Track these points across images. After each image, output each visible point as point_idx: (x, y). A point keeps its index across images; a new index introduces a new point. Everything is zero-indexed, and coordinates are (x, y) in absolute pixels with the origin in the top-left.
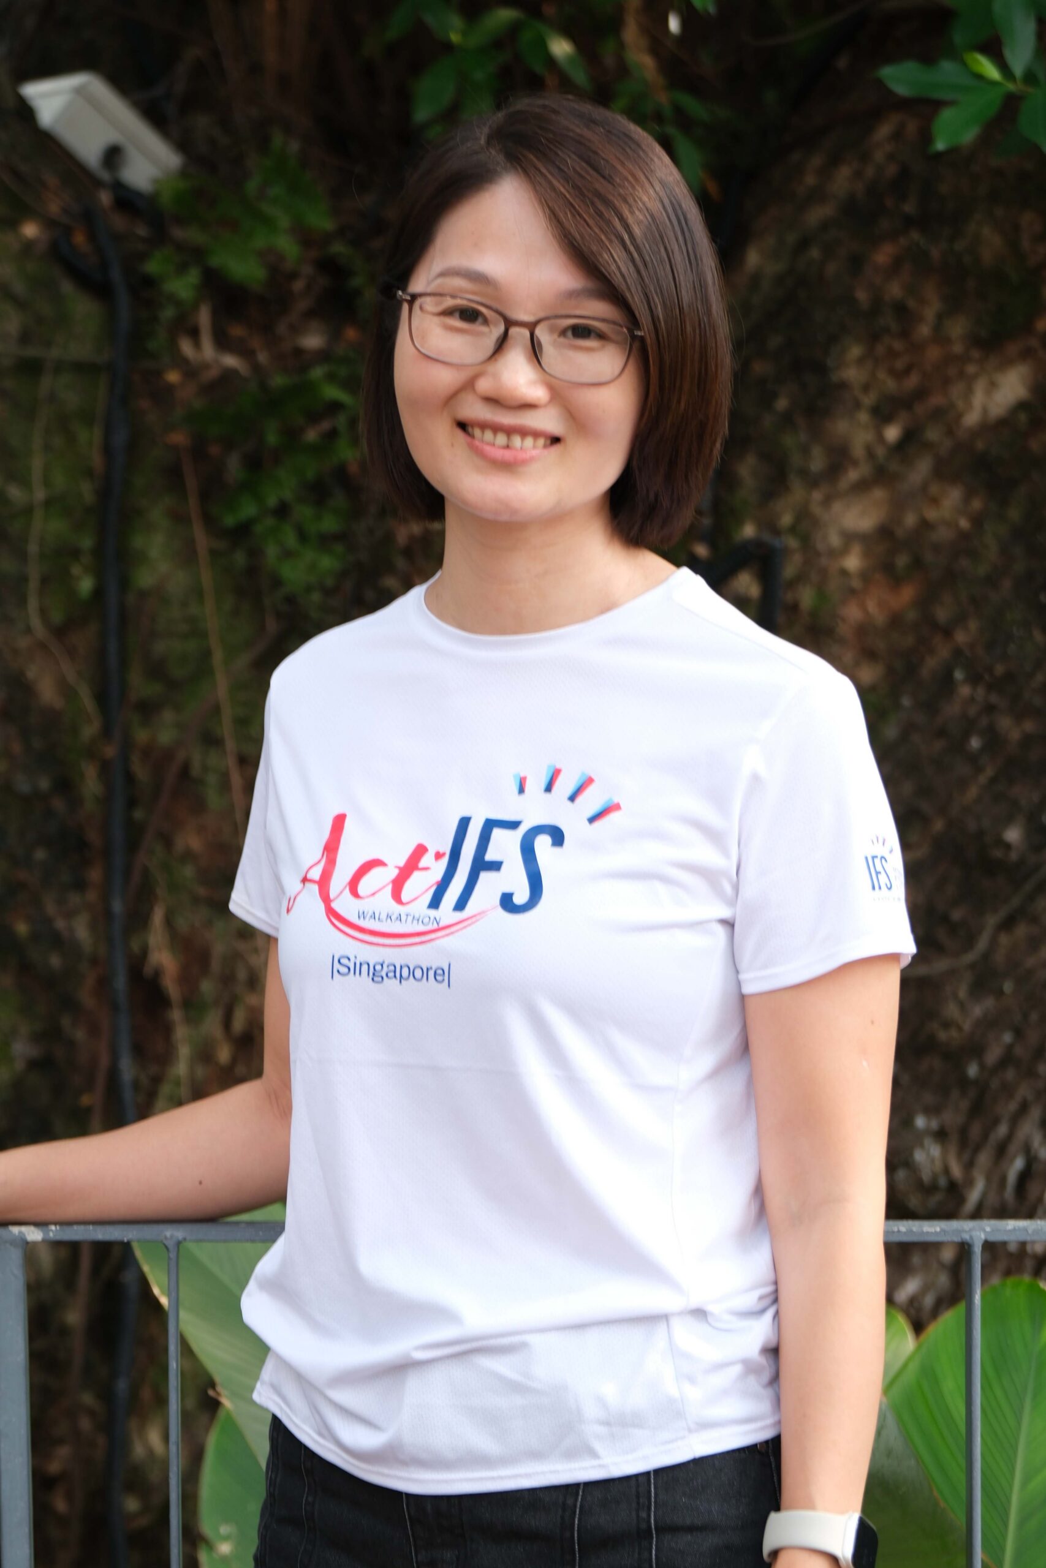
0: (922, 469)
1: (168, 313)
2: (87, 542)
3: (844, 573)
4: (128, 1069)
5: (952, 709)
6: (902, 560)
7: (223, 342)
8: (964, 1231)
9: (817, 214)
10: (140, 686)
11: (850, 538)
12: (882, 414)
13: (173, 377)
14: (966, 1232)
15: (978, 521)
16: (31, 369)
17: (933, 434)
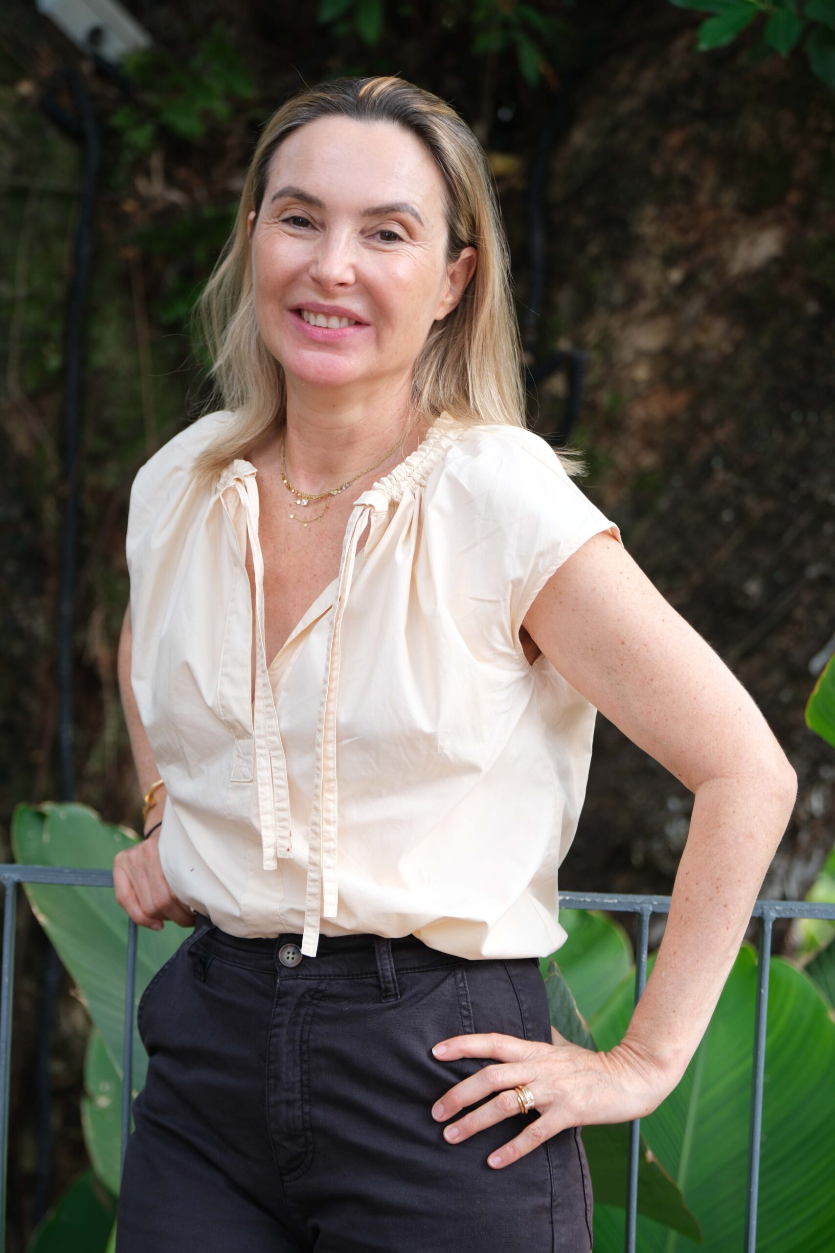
0: (696, 305)
1: (128, 157)
2: (56, 328)
3: (634, 382)
4: (68, 734)
5: (710, 490)
6: (678, 374)
7: (170, 181)
8: (636, 903)
9: (627, 106)
10: (92, 442)
11: (641, 354)
12: (669, 260)
13: (129, 206)
14: (638, 904)
15: (738, 346)
16: (20, 194)
17: (706, 278)
